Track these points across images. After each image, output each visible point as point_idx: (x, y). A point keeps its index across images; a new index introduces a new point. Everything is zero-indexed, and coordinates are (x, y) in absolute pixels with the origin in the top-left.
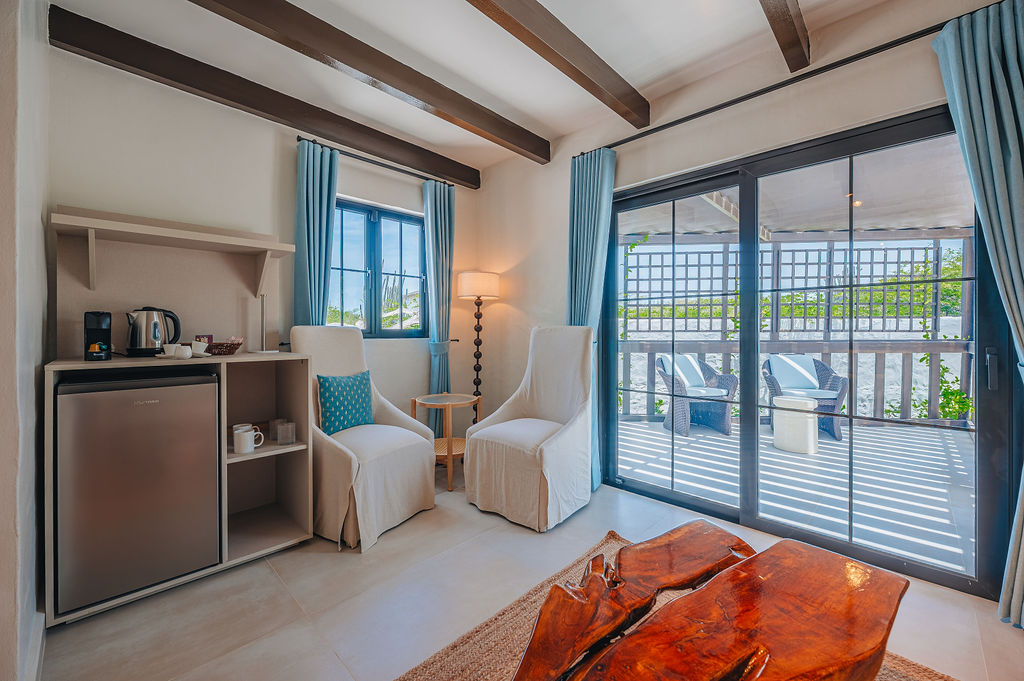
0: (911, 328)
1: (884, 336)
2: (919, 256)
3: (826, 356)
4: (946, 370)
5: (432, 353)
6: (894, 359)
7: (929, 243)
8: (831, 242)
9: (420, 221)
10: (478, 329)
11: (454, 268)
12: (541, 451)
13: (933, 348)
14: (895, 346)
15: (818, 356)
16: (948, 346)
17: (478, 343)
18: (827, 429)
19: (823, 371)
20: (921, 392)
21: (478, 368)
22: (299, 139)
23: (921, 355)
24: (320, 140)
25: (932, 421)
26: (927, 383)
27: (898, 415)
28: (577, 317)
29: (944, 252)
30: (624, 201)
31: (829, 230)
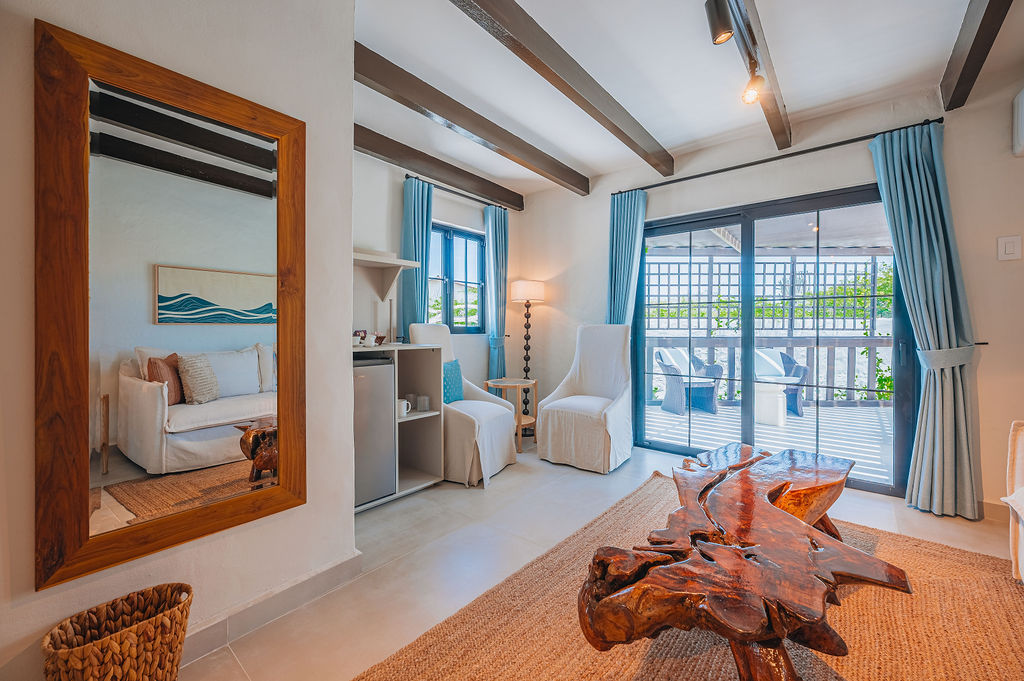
0: (854, 328)
1: (834, 333)
2: (861, 269)
3: (790, 350)
4: (880, 361)
5: (492, 346)
6: (842, 352)
7: (868, 259)
8: (793, 257)
9: (481, 239)
10: (528, 326)
11: (508, 277)
12: (605, 414)
13: (871, 343)
14: (842, 342)
15: (784, 350)
16: (881, 342)
17: (527, 338)
18: (793, 408)
19: (788, 362)
20: (862, 380)
21: (527, 359)
22: (407, 176)
23: (863, 349)
24: (421, 177)
25: (869, 402)
26: (866, 372)
27: (845, 398)
28: (615, 317)
29: (879, 265)
30: (651, 229)
31: (792, 247)
